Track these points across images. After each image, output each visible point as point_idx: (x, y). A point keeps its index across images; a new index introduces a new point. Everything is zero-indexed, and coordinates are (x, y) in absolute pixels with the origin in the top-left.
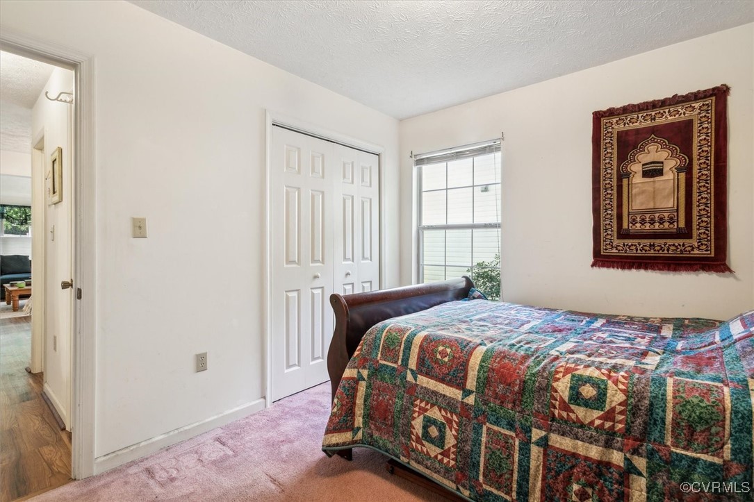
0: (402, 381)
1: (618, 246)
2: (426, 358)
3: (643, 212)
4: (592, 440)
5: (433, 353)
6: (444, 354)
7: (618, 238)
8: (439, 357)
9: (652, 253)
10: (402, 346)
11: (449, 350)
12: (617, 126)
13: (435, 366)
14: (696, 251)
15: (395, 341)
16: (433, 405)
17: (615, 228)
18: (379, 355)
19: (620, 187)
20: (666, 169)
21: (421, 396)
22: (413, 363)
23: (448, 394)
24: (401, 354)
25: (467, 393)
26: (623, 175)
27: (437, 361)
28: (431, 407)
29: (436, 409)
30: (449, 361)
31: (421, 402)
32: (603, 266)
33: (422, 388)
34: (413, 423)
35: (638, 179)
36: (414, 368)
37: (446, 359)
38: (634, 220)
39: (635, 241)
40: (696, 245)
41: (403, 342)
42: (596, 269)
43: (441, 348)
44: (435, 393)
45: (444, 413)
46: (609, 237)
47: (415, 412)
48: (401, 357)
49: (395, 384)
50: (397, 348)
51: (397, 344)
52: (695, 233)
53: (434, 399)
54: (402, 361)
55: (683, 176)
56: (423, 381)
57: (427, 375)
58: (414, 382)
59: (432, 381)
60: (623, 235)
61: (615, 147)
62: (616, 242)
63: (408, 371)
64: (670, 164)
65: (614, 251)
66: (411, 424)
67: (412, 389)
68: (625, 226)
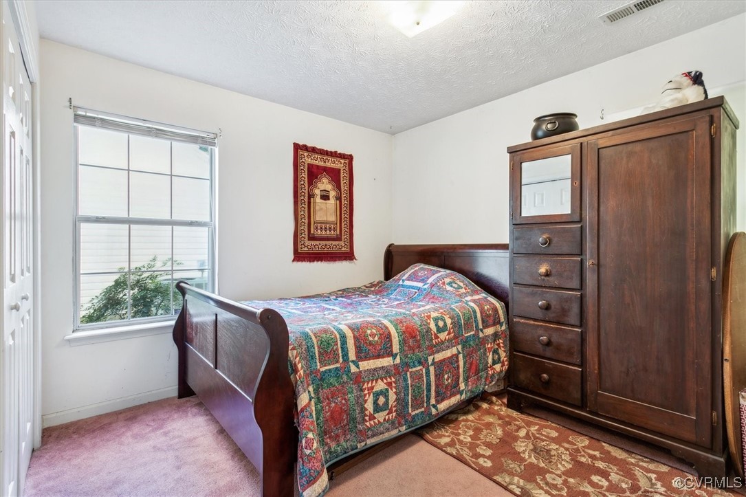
0: (348, 376)
1: (308, 246)
2: (362, 345)
3: (322, 222)
4: (448, 347)
5: (366, 339)
6: (373, 335)
7: (309, 240)
8: (371, 339)
9: (326, 250)
10: (339, 344)
11: (374, 331)
12: (308, 159)
13: (371, 348)
14: (343, 249)
15: (330, 342)
16: (377, 380)
17: (306, 233)
18: (318, 364)
19: (309, 203)
20: (331, 197)
21: (366, 379)
22: (352, 356)
23: (385, 365)
24: (340, 352)
25: (394, 356)
26: (311, 196)
27: (371, 344)
28: (376, 382)
29: (380, 381)
30: (379, 338)
31: (368, 383)
32: (298, 261)
33: (365, 371)
34: (366, 406)
35: (318, 200)
36: (354, 359)
37: (376, 338)
38: (317, 228)
39: (317, 243)
40: (343, 245)
41: (339, 340)
42: (295, 263)
43: (369, 332)
44: (376, 370)
45: (385, 381)
46: (303, 239)
47: (365, 395)
48: (340, 355)
49: (343, 382)
50: (335, 348)
51: (333, 344)
52: (343, 237)
53: (376, 373)
54: (343, 358)
55: (338, 201)
56: (366, 365)
57: (367, 358)
58: (358, 370)
59: (371, 361)
60: (311, 238)
61: (306, 173)
62: (308, 243)
63: (350, 363)
64: (332, 194)
65: (306, 249)
66: (365, 407)
67: (358, 379)
68: (312, 232)
